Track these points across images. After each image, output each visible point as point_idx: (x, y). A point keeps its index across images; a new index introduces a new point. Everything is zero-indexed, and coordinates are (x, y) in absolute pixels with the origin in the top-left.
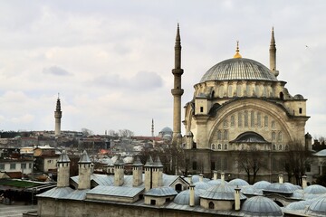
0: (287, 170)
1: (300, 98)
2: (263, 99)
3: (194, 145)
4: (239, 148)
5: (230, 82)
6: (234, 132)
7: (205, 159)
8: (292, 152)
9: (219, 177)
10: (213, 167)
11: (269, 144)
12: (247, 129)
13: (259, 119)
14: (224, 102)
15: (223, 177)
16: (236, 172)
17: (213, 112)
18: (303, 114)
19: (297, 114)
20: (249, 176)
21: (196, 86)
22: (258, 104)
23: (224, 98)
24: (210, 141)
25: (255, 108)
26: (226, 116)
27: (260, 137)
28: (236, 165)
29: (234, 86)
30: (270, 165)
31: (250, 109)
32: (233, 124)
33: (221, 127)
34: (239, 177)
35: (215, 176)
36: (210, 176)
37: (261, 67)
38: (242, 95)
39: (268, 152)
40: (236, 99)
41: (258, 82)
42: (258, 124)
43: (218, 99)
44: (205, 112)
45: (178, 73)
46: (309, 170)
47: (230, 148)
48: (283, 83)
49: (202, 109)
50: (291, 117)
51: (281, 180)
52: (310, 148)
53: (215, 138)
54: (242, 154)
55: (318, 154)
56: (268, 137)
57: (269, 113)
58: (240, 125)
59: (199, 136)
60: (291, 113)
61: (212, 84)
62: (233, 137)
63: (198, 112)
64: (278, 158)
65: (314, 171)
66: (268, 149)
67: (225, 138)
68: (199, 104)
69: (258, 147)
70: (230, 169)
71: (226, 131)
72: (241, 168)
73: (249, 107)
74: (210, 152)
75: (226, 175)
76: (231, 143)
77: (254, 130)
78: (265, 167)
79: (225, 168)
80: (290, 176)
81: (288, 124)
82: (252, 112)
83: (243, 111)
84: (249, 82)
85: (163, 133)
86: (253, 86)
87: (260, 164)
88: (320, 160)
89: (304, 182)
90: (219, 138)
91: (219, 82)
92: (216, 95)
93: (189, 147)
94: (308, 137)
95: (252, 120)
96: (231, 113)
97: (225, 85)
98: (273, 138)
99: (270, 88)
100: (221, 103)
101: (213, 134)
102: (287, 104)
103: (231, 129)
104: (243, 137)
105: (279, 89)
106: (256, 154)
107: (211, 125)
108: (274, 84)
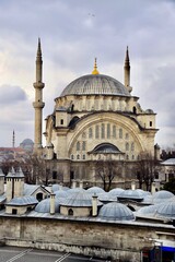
0: (139, 178)
1: (150, 113)
2: (118, 113)
3: (55, 155)
4: (96, 158)
5: (88, 96)
6: (92, 144)
7: (65, 169)
8: (143, 161)
9: (78, 186)
10: (72, 176)
11: (123, 154)
12: (104, 141)
13: (114, 131)
14: (82, 115)
15: (81, 186)
16: (93, 180)
17: (72, 125)
18: (153, 127)
19: (148, 127)
20: (105, 184)
21: (56, 100)
22: (114, 117)
23: (83, 112)
24: (70, 152)
25: (111, 121)
26: (85, 128)
27: (116, 148)
28: (94, 174)
29: (92, 100)
30: (123, 174)
31: (106, 123)
32: (91, 135)
33: (80, 138)
34: (96, 185)
35: (74, 184)
36: (69, 185)
37: (116, 83)
38: (100, 109)
39: (122, 162)
40: (94, 113)
41: (114, 97)
42: (114, 136)
43: (77, 112)
44: (65, 124)
45: (40, 86)
46: (157, 177)
47: (88, 158)
48: (136, 99)
49: (62, 121)
50: (142, 129)
51: (133, 187)
52: (159, 158)
53: (75, 149)
54: (99, 164)
55: (165, 163)
56: (122, 148)
57: (123, 125)
58: (97, 137)
59: (59, 147)
60: (143, 126)
61: (72, 98)
62: (90, 148)
63: (58, 124)
64: (131, 167)
65: (162, 177)
66: (122, 158)
67: (84, 149)
68: (59, 117)
69: (114, 158)
70: (88, 178)
71: (84, 143)
72: (98, 176)
73: (105, 120)
74: (70, 162)
75: (84, 183)
76: (89, 153)
77: (109, 141)
78: (120, 176)
79: (83, 177)
80: (141, 183)
81: (140, 136)
82: (109, 125)
83: (100, 124)
84: (105, 96)
85: (23, 144)
86: (109, 100)
87: (115, 173)
88: (167, 168)
89: (153, 189)
90: (78, 149)
91: (78, 96)
92: (75, 109)
93: (49, 157)
94: (156, 147)
95: (108, 132)
96: (89, 125)
97: (84, 99)
98: (127, 149)
99: (124, 102)
100: (80, 116)
101: (72, 145)
102: (139, 118)
103: (88, 140)
104: (100, 148)
105: (132, 104)
106: (111, 163)
107: (71, 136)
108: (128, 99)
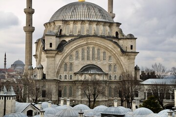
0: (120, 96)
1: (131, 37)
2: (103, 37)
3: (44, 76)
4: (82, 78)
5: (75, 22)
6: (78, 65)
7: (53, 88)
8: (124, 81)
9: (65, 103)
10: (60, 95)
11: (107, 74)
12: (89, 63)
13: (98, 54)
14: (70, 39)
15: (68, 103)
16: (79, 98)
17: (60, 48)
18: (133, 50)
19: (129, 50)
20: (90, 101)
21: (46, 25)
22: (98, 41)
23: (70, 36)
24: (58, 73)
25: (96, 44)
26: (72, 51)
27: (100, 69)
28: (80, 93)
29: (79, 25)
30: (107, 93)
31: (92, 46)
32: (77, 57)
33: (67, 60)
34: (81, 102)
35: (62, 102)
36: (57, 103)
37: (100, 10)
38: (85, 33)
39: (106, 82)
40: (81, 37)
41: (98, 22)
42: (98, 58)
43: (65, 36)
44: (54, 47)
45: (30, 12)
46: (137, 96)
47: (74, 78)
48: (118, 24)
49: (51, 44)
50: (124, 52)
51: (116, 104)
52: (138, 78)
53: (62, 70)
54: (85, 83)
55: (145, 82)
56: (105, 69)
57: (106, 49)
58: (83, 59)
59: (48, 68)
60: (124, 49)
61: (60, 24)
62: (77, 69)
63: (47, 47)
64: (113, 86)
65: (141, 96)
66: (105, 78)
67: (71, 70)
68: (48, 40)
69: (98, 77)
70: (74, 96)
71: (71, 64)
72: (83, 95)
73: (91, 44)
74: (58, 82)
75: (71, 101)
76: (75, 74)
77: (94, 63)
78: (103, 94)
79: (70, 95)
80: (122, 101)
81: (122, 58)
82: (93, 48)
83: (86, 47)
84: (91, 22)
85: (15, 65)
86: (94, 26)
87: (99, 92)
88: (146, 87)
89: (134, 106)
90: (65, 70)
91: (65, 22)
92: (63, 33)
93: (39, 77)
94: (136, 69)
95: (93, 54)
96: (76, 48)
97: (71, 25)
98: (110, 70)
99: (107, 28)
100: (67, 40)
101: (60, 66)
102: (121, 42)
103: (75, 62)
104: (86, 69)
105: (115, 29)
106: (96, 83)
107: (59, 58)
108: (111, 24)
